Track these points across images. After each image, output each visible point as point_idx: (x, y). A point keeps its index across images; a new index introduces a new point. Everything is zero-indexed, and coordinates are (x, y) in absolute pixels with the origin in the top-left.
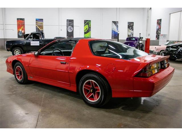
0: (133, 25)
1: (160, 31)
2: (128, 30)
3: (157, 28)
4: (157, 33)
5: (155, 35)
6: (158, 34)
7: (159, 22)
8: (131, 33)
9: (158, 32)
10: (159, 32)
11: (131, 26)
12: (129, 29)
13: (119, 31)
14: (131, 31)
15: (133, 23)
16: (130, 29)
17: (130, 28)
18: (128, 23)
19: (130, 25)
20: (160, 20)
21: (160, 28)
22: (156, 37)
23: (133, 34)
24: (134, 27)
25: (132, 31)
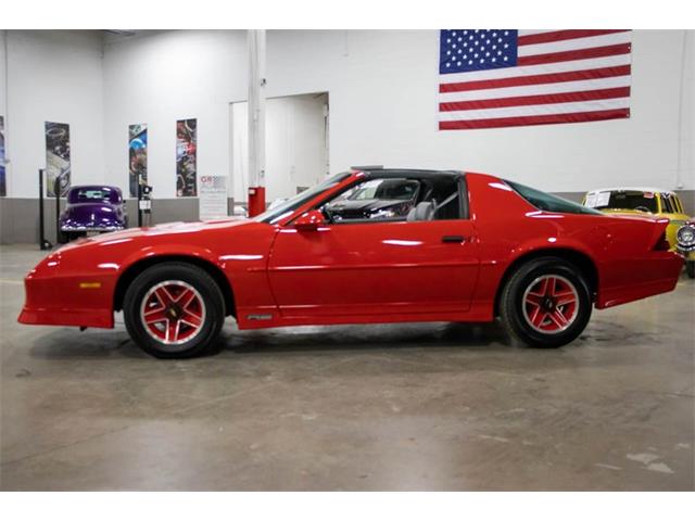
0: (67, 136)
1: (195, 162)
2: (47, 157)
3: (181, 151)
4: (179, 172)
5: (173, 177)
6: (184, 175)
7: (187, 130)
8: (63, 171)
9: (184, 167)
10: (190, 166)
11: (58, 139)
12: (50, 153)
13: (7, 162)
14: (58, 159)
15: (66, 127)
16: (56, 153)
17: (58, 148)
18: (49, 126)
19: (54, 136)
20: (192, 123)
21: (194, 153)
22: (178, 188)
23: (68, 175)
24: (73, 144)
25: (65, 164)
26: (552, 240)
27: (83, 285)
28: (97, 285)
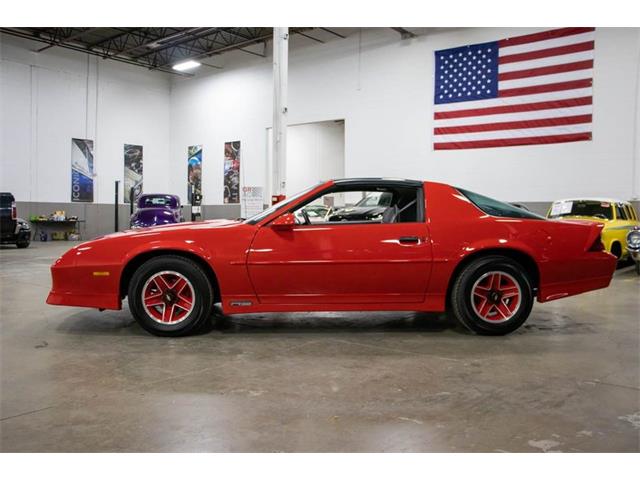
0: (141, 155)
1: (238, 176)
2: (125, 172)
3: (227, 167)
4: (226, 183)
5: (222, 188)
6: (230, 186)
7: (233, 150)
8: (137, 182)
9: (229, 179)
10: (234, 179)
11: (133, 158)
12: (127, 169)
13: (94, 175)
14: (134, 175)
15: (140, 148)
16: (132, 169)
17: (133, 165)
18: (127, 147)
19: (130, 155)
20: (237, 144)
21: (238, 168)
22: (225, 197)
23: (141, 186)
24: (145, 162)
25: (138, 177)
26: (502, 241)
27: (95, 274)
28: (107, 274)
